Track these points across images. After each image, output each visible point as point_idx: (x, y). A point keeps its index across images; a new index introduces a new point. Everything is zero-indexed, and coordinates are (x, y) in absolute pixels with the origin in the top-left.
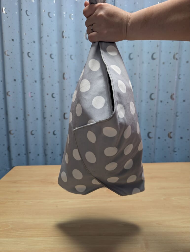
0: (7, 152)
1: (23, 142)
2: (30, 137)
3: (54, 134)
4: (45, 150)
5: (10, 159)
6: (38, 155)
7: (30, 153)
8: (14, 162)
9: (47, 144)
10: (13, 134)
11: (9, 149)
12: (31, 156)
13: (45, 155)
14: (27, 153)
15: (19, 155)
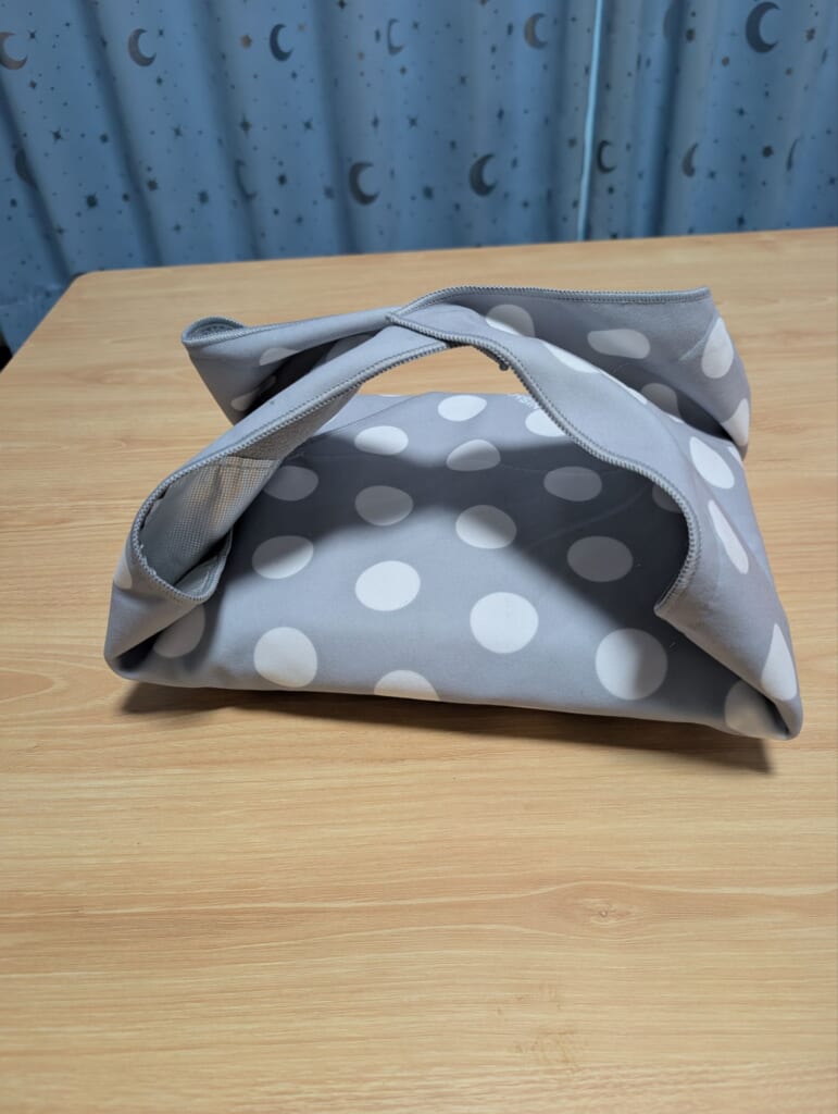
0: (17, 189)
1: (99, 123)
2: (136, 82)
3: (280, 55)
4: (238, 169)
5: (50, 234)
6: (203, 197)
7: (153, 185)
8: (71, 243)
9: (245, 126)
10: (22, 64)
11: (23, 165)
12: (168, 207)
13: (245, 196)
14: (138, 188)
15: (92, 202)
